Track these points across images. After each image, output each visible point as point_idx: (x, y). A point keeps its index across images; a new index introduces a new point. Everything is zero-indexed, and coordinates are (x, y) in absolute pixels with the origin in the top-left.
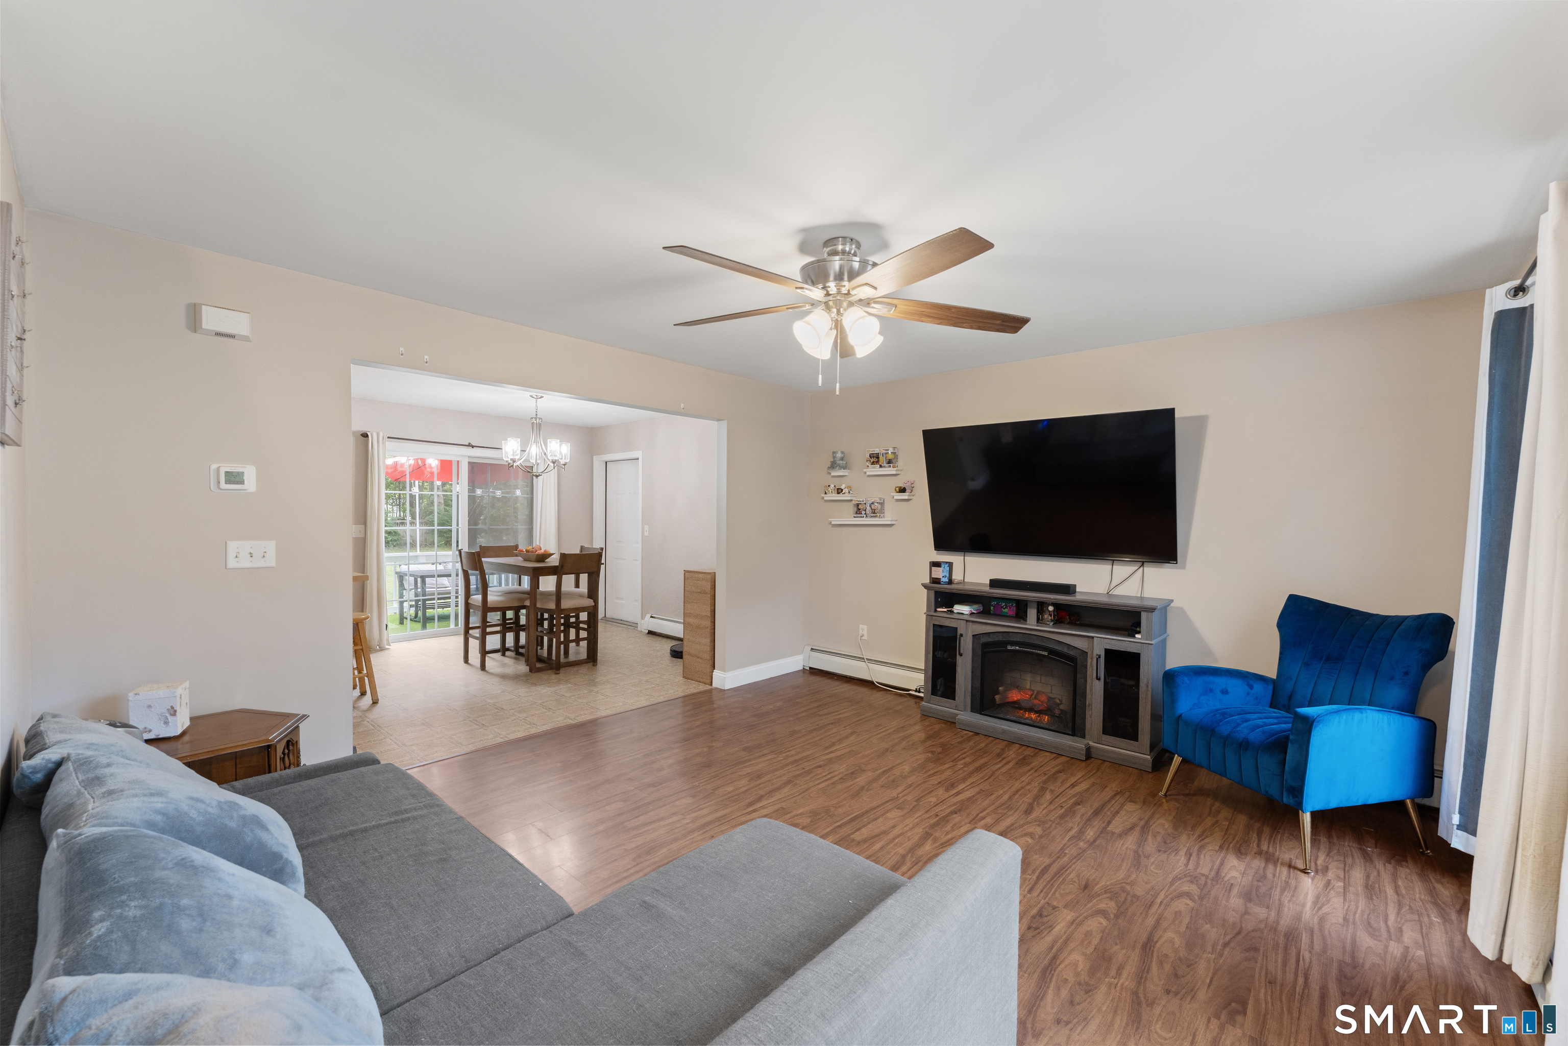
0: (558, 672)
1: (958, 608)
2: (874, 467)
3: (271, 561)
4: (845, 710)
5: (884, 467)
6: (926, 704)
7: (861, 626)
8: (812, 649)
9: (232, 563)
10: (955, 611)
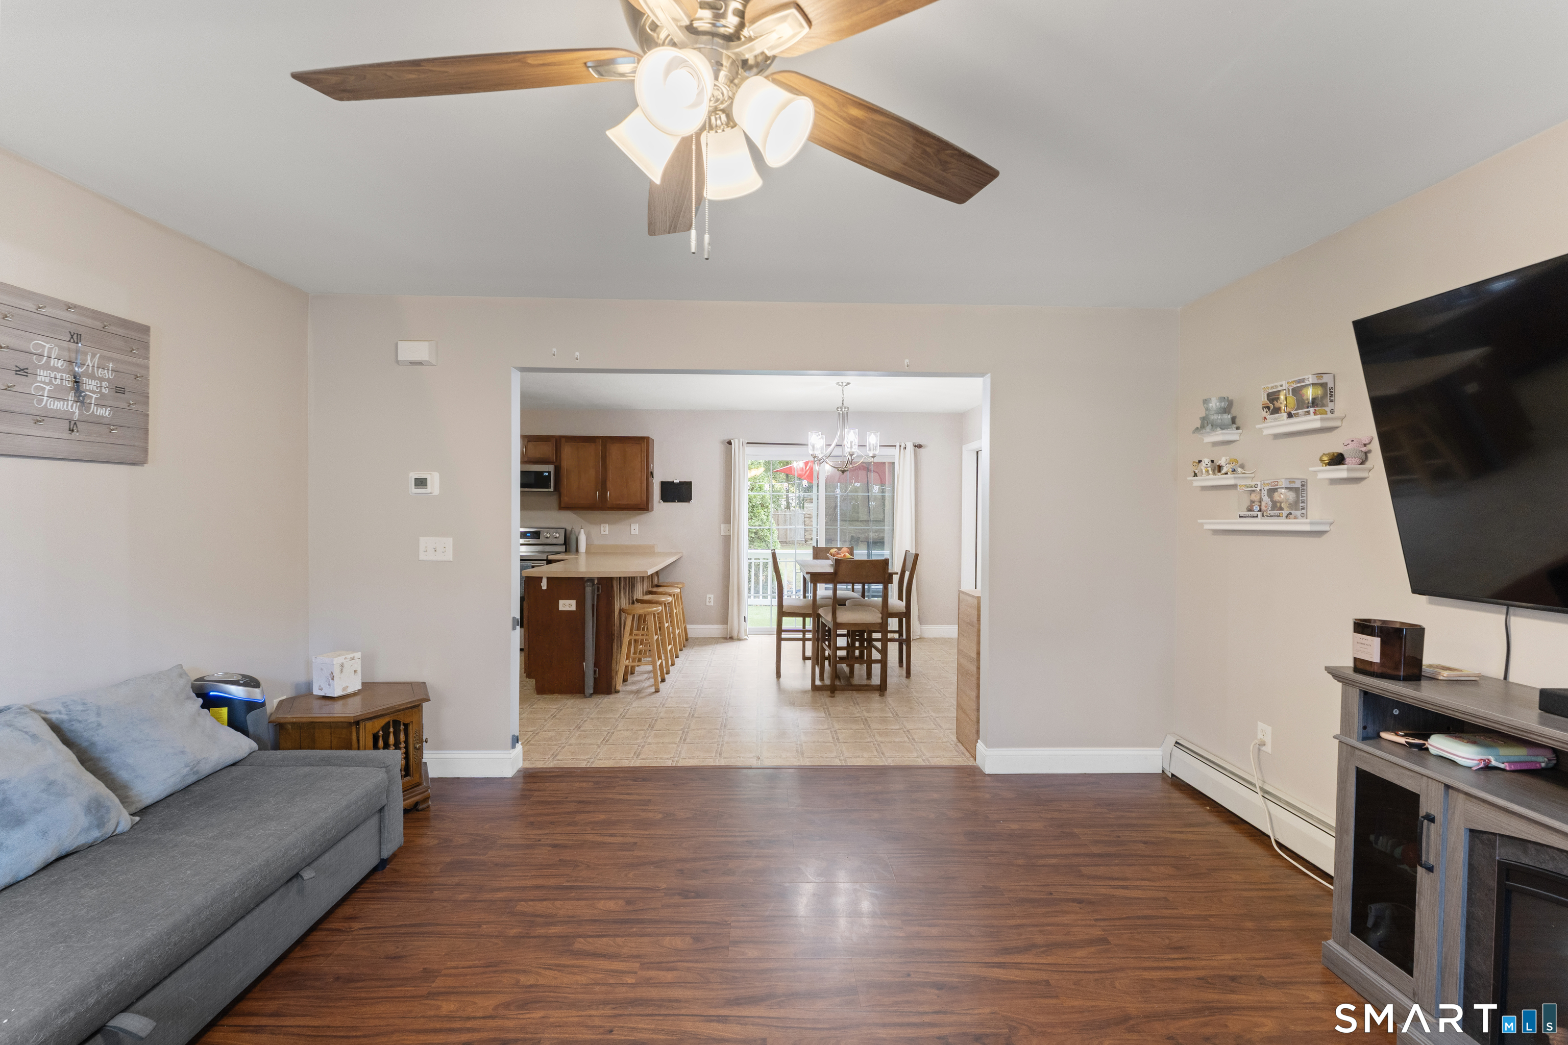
0: (832, 695)
1: (1439, 744)
2: (1275, 419)
3: (449, 556)
4: (1147, 883)
5: (1297, 415)
6: (1337, 947)
7: (1261, 725)
8: (1177, 743)
9: (422, 557)
10: (1433, 751)
